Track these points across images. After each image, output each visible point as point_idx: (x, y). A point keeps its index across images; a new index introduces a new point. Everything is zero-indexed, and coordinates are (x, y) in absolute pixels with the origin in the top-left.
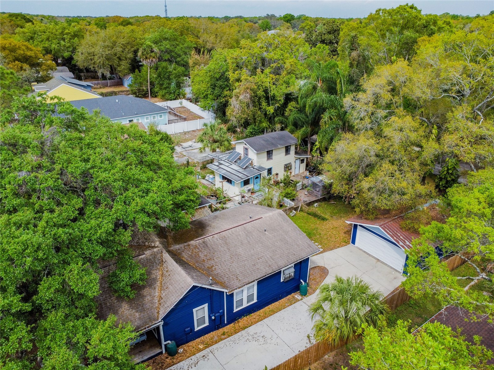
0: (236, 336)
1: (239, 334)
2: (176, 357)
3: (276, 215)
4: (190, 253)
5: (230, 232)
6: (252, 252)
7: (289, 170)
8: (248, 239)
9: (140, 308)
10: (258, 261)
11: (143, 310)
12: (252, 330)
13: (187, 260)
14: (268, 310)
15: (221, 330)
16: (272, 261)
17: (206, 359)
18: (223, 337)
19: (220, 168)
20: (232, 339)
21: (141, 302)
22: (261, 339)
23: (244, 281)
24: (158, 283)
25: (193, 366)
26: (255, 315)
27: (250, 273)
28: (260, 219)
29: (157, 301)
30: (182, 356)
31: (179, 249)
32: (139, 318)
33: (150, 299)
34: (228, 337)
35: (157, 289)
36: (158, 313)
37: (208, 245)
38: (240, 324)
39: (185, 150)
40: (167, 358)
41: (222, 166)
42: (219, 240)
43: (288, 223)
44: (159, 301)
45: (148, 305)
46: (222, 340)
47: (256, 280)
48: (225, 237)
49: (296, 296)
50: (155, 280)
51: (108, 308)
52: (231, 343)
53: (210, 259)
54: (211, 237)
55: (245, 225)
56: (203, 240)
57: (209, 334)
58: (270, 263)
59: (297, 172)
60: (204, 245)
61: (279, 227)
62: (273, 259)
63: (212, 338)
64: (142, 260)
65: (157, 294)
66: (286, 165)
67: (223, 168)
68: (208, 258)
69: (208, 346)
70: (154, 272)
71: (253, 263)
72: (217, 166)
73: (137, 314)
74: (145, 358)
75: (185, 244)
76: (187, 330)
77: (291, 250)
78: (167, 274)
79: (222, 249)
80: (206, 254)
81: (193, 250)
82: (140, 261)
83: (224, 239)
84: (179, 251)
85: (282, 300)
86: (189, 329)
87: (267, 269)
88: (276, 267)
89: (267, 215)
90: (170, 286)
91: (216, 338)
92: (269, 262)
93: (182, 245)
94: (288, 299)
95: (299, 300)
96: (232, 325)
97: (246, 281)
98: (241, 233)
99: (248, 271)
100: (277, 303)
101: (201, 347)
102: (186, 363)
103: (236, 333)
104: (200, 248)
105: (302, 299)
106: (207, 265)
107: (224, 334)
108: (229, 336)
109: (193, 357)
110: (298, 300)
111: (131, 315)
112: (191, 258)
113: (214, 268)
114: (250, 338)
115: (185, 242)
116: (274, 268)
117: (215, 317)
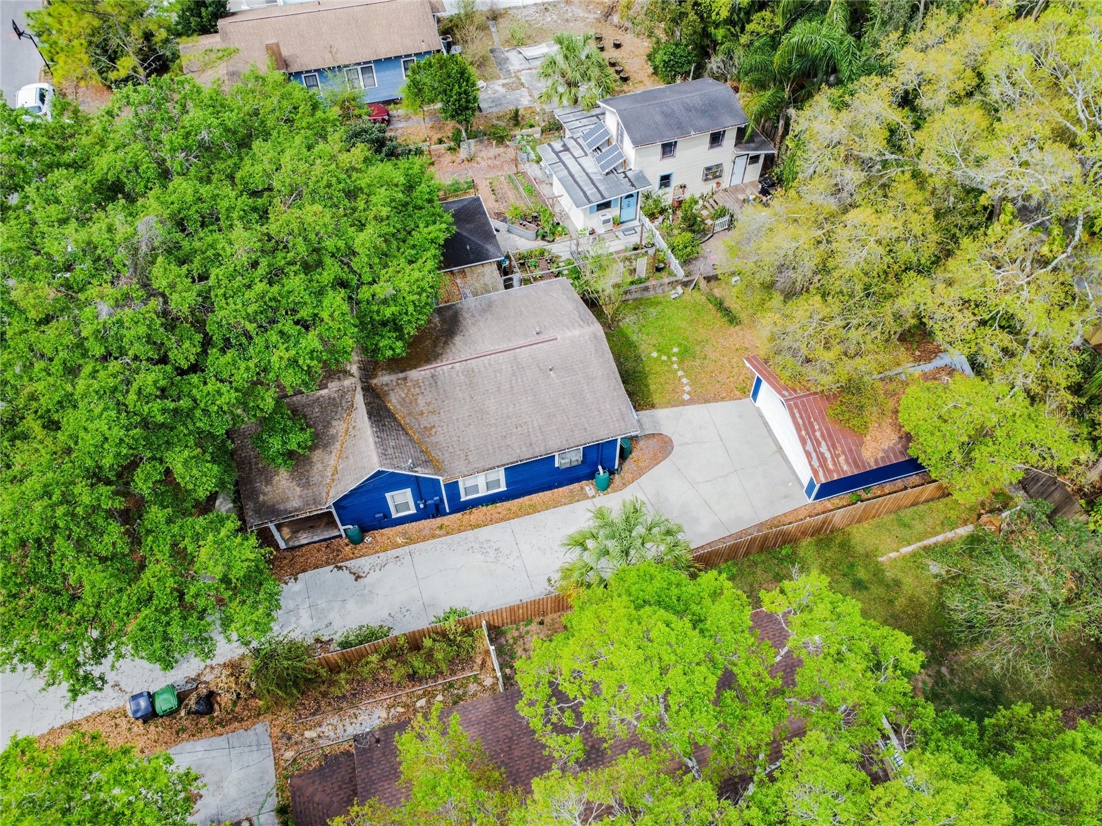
0: (456, 537)
1: (463, 534)
2: (359, 547)
3: (587, 337)
4: (403, 395)
5: (486, 362)
6: (511, 410)
7: (715, 177)
8: (514, 382)
9: (304, 481)
10: (515, 430)
11: (307, 485)
12: (484, 532)
13: (395, 407)
14: (527, 503)
15: (439, 520)
16: (539, 435)
17: (399, 563)
18: (437, 532)
19: (561, 161)
20: (449, 541)
21: (308, 471)
22: (492, 554)
23: (476, 466)
24: (338, 445)
25: (377, 569)
26: (502, 507)
27: (491, 451)
28: (552, 343)
29: (329, 474)
30: (369, 548)
31: (387, 385)
32: (300, 496)
33: (320, 469)
34: (445, 535)
35: (334, 454)
36: (328, 493)
37: (439, 383)
38: (472, 517)
39: (528, 66)
40: (347, 545)
41: (566, 157)
42: (460, 374)
43: (601, 360)
44: (332, 475)
45: (315, 478)
46: (434, 537)
47: (503, 465)
48: (473, 371)
49: (587, 488)
50: (334, 437)
51: (259, 470)
52: (445, 546)
53: (433, 413)
54: (450, 366)
55: (518, 350)
56: (433, 371)
57: (418, 523)
58: (534, 440)
59: (737, 181)
60: (432, 381)
61: (581, 365)
62: (541, 432)
63: (420, 530)
64: (321, 399)
65: (332, 462)
66: (708, 169)
67: (567, 162)
68: (431, 408)
69: (410, 541)
70: (334, 423)
71: (504, 434)
72: (557, 153)
73: (298, 489)
74: (316, 539)
75: (401, 375)
76: (377, 516)
77: (583, 419)
78: (352, 433)
79: (460, 395)
80: (429, 400)
81: (409, 390)
82: (318, 399)
83: (470, 374)
84: (386, 388)
85: (561, 489)
86: (381, 515)
87: (524, 449)
88: (542, 449)
89: (569, 334)
90: (351, 456)
91: (427, 532)
92: (532, 436)
93: (393, 377)
94: (571, 491)
95: (588, 498)
96: (459, 515)
97: (480, 465)
98: (504, 367)
99: (490, 447)
100: (548, 493)
101: (399, 540)
102: (369, 561)
103: (460, 531)
104: (423, 388)
105: (594, 497)
106: (424, 423)
107: (441, 528)
108: (448, 534)
109: (382, 555)
110: (586, 497)
111: (289, 489)
112: (402, 405)
113: (434, 430)
114: (477, 546)
115: (402, 372)
116: (537, 450)
117: (425, 506)
